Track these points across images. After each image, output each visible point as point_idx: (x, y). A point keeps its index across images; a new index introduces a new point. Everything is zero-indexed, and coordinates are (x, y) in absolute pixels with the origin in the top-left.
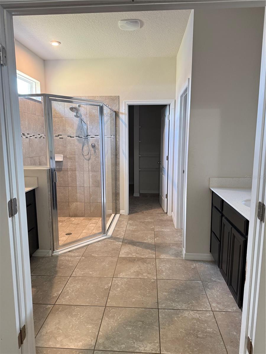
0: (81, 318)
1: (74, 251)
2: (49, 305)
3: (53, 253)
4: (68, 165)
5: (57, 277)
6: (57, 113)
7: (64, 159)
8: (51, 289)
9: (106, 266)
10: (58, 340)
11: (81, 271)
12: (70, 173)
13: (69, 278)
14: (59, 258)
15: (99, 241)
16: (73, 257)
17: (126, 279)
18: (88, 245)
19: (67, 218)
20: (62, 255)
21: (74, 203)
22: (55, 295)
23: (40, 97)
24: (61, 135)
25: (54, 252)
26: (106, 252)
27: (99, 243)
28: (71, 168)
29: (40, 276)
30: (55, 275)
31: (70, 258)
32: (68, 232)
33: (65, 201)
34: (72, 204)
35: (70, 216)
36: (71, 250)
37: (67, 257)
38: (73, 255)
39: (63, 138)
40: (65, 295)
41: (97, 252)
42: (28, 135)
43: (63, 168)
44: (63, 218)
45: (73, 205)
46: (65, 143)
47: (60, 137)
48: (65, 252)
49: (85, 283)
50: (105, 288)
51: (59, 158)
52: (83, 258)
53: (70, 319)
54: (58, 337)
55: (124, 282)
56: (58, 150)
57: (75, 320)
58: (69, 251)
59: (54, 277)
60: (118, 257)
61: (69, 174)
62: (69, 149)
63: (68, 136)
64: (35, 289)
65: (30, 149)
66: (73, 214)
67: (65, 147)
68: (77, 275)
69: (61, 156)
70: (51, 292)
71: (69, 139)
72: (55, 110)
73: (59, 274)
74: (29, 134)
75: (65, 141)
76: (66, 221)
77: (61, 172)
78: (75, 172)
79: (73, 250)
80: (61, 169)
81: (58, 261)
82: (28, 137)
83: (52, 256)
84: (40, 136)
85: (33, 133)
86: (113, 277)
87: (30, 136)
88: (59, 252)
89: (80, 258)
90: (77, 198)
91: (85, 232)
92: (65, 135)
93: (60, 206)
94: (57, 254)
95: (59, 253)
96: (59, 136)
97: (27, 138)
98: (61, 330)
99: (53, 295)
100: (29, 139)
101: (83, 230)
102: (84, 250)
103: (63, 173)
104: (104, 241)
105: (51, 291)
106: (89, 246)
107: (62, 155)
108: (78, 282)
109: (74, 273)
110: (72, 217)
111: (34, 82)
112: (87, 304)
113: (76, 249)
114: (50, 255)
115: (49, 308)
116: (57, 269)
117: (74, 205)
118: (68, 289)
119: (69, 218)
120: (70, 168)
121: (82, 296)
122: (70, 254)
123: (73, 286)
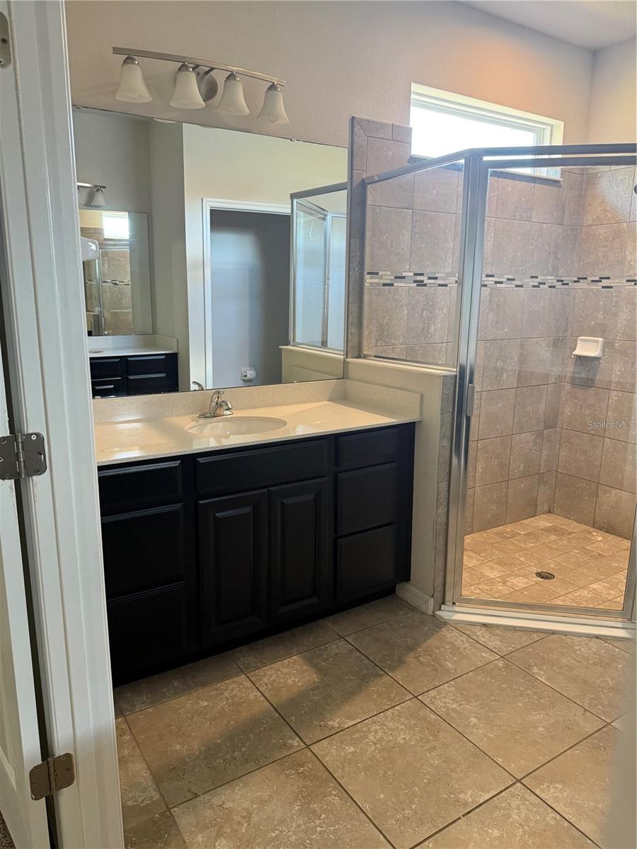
0: (314, 832)
1: (498, 632)
2: (298, 739)
3: (440, 609)
4: (614, 371)
5: (386, 678)
6: (608, 209)
7: (603, 351)
8: (344, 701)
9: (536, 727)
10: (217, 844)
11: (453, 700)
12: (616, 398)
13: (407, 698)
14: (443, 630)
15: (597, 637)
16: (477, 645)
17: (555, 818)
18: (554, 632)
19: (588, 527)
20: (458, 626)
21: (613, 491)
22: (335, 723)
23: (559, 169)
24: (609, 278)
25: (443, 607)
26: (585, 682)
27: (592, 644)
28: (621, 380)
29: (358, 654)
30: (390, 670)
31: (467, 645)
32: (550, 567)
33: (587, 478)
34: (605, 493)
35: (596, 526)
36: (489, 624)
37: (464, 638)
38: (482, 640)
39: (611, 287)
40: (352, 739)
41: (555, 668)
42: (490, 279)
43: (598, 377)
44: (575, 524)
45: (608, 494)
46: (617, 302)
47: (605, 283)
48: (469, 622)
49: (428, 741)
50: (462, 796)
51: (588, 347)
52: (501, 664)
53: (293, 812)
54: (225, 838)
55: (537, 822)
56: (593, 323)
57: (299, 826)
58: (484, 625)
59: (382, 673)
60: (609, 724)
61: (611, 401)
62: (625, 322)
63: (628, 281)
64: (317, 680)
65: (491, 316)
66: (604, 523)
67: (613, 315)
68: (433, 703)
69: (597, 341)
70: (336, 708)
71: (630, 291)
72: (603, 202)
73: (398, 675)
74: (493, 276)
75: (616, 296)
76: (573, 535)
77: (592, 391)
78: (631, 395)
79: (498, 626)
80: (593, 381)
81: (435, 636)
82: (486, 283)
83: (434, 616)
84: (539, 280)
85: (510, 273)
86: (519, 781)
87: (497, 283)
88: (457, 614)
89: (491, 659)
90: (623, 478)
91: (594, 589)
92: (619, 277)
93: (573, 489)
94: (445, 618)
95: (453, 618)
96: (603, 281)
97: (486, 286)
98: (249, 825)
99: (331, 720)
100: (492, 289)
101: (596, 580)
102: (525, 640)
103: (596, 394)
104: (616, 644)
105: (338, 707)
106: (552, 637)
107: (601, 339)
108: (415, 724)
109: (432, 693)
110: (600, 529)
111: (547, 124)
112: (367, 807)
113: (507, 628)
114: (430, 612)
115: (292, 747)
116: (410, 658)
117: (613, 495)
118: (374, 727)
119: (591, 529)
120: (617, 380)
121: (382, 772)
122: (479, 633)
123: (392, 730)
